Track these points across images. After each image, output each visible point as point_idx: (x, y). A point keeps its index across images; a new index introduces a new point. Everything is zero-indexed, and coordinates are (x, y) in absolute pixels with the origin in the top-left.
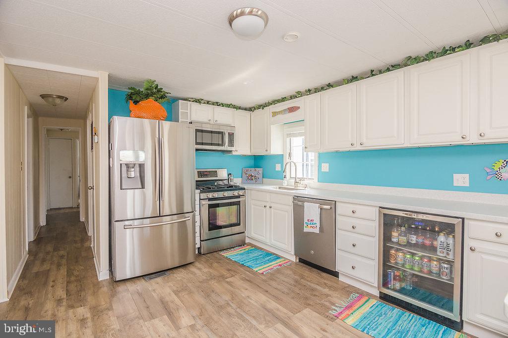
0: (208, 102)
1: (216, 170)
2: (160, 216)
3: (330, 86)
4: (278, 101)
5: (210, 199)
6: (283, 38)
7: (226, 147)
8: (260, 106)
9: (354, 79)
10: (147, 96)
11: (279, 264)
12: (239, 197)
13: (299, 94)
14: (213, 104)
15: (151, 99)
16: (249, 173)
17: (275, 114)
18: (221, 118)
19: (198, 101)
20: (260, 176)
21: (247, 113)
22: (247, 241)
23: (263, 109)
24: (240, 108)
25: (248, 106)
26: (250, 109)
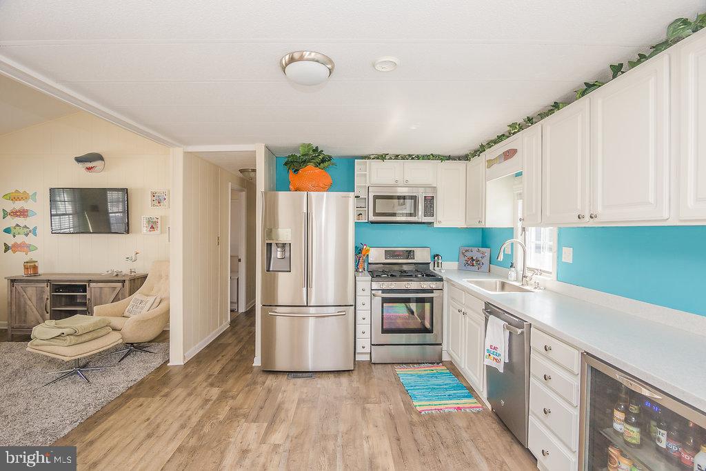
0: (397, 157)
1: (413, 249)
2: (307, 306)
3: (556, 106)
4: (495, 142)
5: (384, 291)
6: (374, 66)
7: (420, 217)
8: (476, 151)
9: (590, 87)
10: (305, 162)
11: (458, 406)
12: (431, 291)
13: (516, 128)
14: (403, 158)
15: (311, 165)
16: (469, 255)
17: (490, 163)
18: (415, 176)
19: (382, 157)
20: (486, 261)
21: (461, 165)
22: (445, 358)
23: (479, 156)
24: (449, 158)
25: (463, 152)
26: (466, 158)
